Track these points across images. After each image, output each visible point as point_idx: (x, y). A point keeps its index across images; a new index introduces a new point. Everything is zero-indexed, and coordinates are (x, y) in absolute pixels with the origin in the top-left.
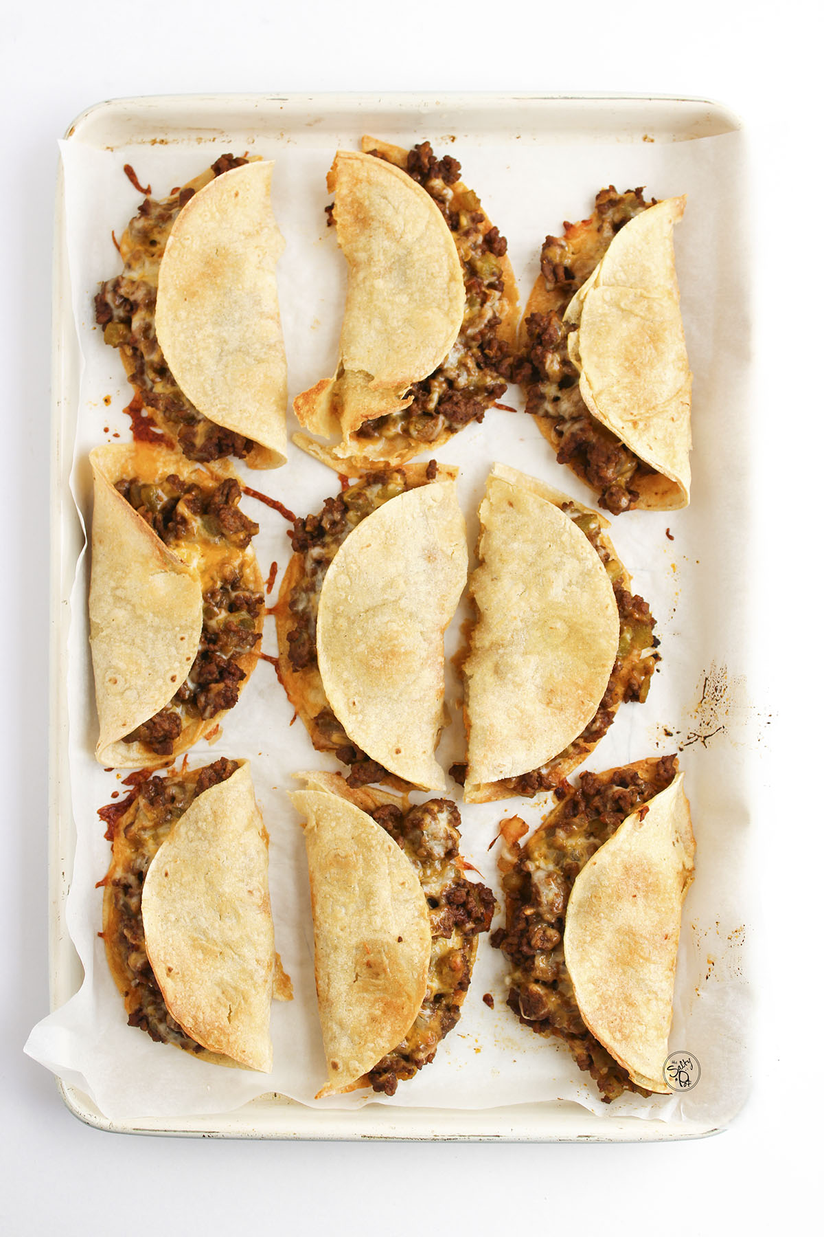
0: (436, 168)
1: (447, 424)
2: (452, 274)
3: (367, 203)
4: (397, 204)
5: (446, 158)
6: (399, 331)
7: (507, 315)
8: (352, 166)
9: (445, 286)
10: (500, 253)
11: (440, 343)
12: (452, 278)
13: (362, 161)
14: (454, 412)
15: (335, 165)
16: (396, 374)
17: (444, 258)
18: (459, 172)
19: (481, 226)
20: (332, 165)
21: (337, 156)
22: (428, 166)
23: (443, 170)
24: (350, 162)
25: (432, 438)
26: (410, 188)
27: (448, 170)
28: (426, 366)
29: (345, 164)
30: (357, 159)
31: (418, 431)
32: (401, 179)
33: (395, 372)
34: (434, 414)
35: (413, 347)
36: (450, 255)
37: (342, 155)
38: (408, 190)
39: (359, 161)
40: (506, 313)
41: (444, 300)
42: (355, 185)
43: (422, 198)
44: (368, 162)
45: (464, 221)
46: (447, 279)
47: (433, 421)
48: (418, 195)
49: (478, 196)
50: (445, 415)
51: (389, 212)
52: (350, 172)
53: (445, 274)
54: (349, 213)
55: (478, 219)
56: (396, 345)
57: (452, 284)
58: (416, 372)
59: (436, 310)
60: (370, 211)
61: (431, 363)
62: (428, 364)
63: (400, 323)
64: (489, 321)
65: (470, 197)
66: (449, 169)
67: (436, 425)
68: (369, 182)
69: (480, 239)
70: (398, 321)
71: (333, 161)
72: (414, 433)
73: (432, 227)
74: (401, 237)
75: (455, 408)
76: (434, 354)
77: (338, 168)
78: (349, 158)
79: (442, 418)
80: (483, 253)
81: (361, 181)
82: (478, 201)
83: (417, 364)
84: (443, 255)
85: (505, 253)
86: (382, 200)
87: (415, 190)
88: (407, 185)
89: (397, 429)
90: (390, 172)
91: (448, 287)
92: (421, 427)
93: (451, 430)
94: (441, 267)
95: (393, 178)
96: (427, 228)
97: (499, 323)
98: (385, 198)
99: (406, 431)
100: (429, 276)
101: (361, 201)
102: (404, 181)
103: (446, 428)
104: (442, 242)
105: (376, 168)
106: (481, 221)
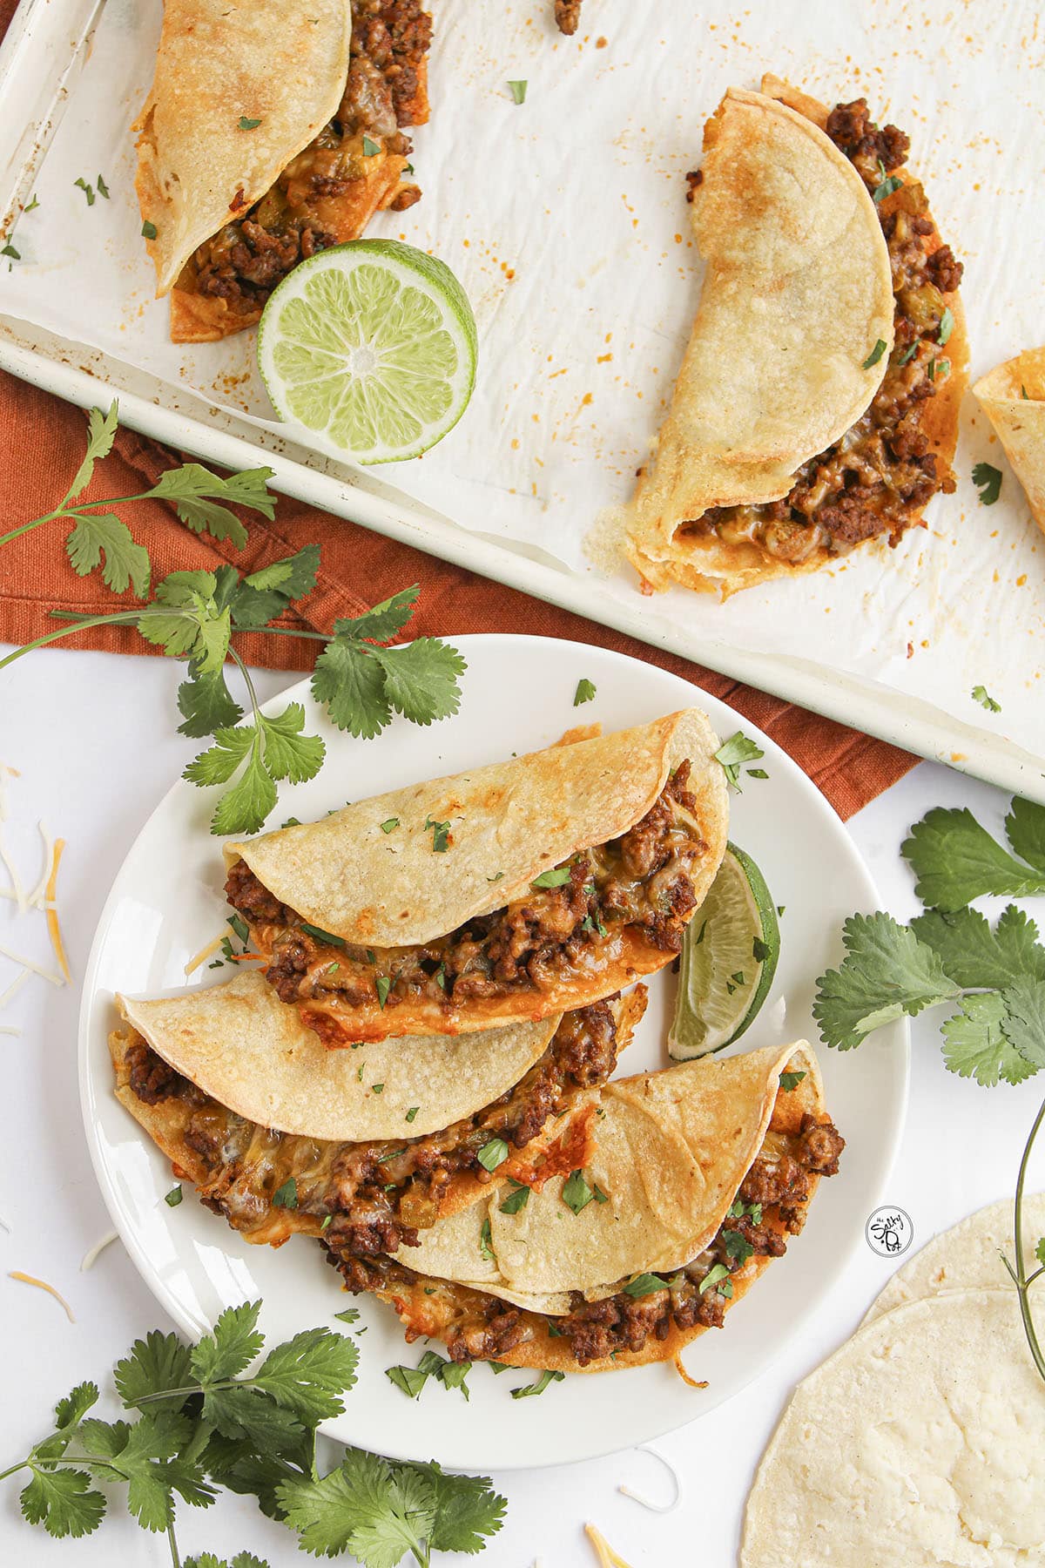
0: (872, 140)
1: (824, 542)
2: (878, 306)
3: (761, 175)
4: (807, 184)
5: (888, 128)
6: (781, 385)
7: (946, 384)
8: (748, 114)
9: (864, 323)
10: (949, 286)
11: (843, 409)
12: (878, 312)
13: (764, 109)
14: (840, 523)
15: (721, 111)
16: (767, 446)
17: (868, 279)
18: (905, 153)
19: (925, 241)
20: (716, 108)
21: (727, 96)
22: (863, 136)
23: (882, 145)
24: (745, 107)
25: (796, 558)
26: (833, 161)
27: (889, 148)
28: (815, 439)
29: (737, 110)
30: (756, 104)
31: (779, 542)
32: (820, 145)
33: (765, 442)
34: (811, 518)
35: (799, 410)
36: (879, 275)
37: (735, 96)
38: (829, 164)
39: (758, 108)
40: (944, 380)
41: (858, 343)
42: (747, 144)
43: (847, 180)
44: (774, 111)
45: (904, 229)
46: (869, 312)
47: (805, 532)
48: (843, 173)
49: (926, 193)
50: (826, 525)
51: (794, 194)
52: (744, 123)
53: (867, 304)
54: (730, 186)
55: (923, 229)
56: (774, 405)
57: (876, 321)
58: (798, 446)
59: (844, 358)
60: (763, 190)
61: (824, 436)
62: (820, 436)
63: (785, 374)
64: (916, 389)
65: (914, 193)
66: (891, 145)
67: (808, 538)
68: (771, 144)
69: (922, 261)
70: (781, 370)
71: (719, 102)
72: (773, 545)
73: (858, 227)
74: (806, 237)
75: (843, 518)
76: (831, 423)
77: (726, 115)
78: (744, 102)
79: (817, 530)
80: (925, 280)
81: (758, 140)
82: (925, 203)
83: (803, 434)
84: (869, 274)
85: (956, 287)
86: (786, 174)
87: (839, 165)
88: (828, 156)
89: (749, 531)
90: (806, 131)
91: (868, 326)
92: (785, 536)
93: (828, 551)
94: (862, 292)
95: (809, 143)
96: (849, 229)
97: (931, 396)
98: (792, 172)
99: (760, 538)
100: (842, 305)
101: (753, 171)
102: (825, 150)
103: (821, 547)
104: (869, 253)
105: (783, 122)
106: (928, 233)
